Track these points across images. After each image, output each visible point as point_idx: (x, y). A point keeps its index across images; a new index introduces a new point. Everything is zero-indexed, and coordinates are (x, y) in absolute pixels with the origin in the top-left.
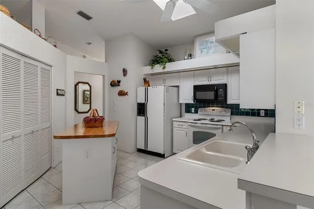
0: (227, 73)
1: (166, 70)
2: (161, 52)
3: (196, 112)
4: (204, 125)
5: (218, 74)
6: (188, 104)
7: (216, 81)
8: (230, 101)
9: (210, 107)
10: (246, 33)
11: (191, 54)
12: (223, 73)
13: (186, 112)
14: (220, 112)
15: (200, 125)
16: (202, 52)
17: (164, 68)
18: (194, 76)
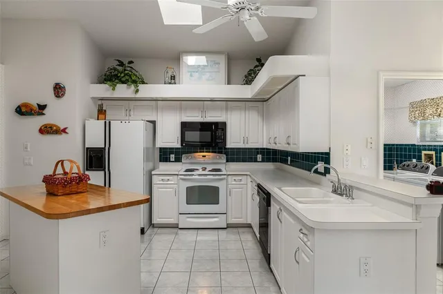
0: (227, 109)
1: (138, 95)
2: (121, 64)
3: (178, 160)
4: (203, 177)
5: (214, 109)
6: (164, 148)
7: (211, 117)
8: (231, 144)
9: (197, 152)
10: (304, 76)
11: (174, 76)
12: (221, 109)
13: (160, 161)
14: (213, 158)
15: (197, 177)
16: (191, 76)
17: (137, 91)
18: (181, 109)
